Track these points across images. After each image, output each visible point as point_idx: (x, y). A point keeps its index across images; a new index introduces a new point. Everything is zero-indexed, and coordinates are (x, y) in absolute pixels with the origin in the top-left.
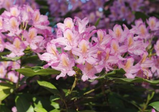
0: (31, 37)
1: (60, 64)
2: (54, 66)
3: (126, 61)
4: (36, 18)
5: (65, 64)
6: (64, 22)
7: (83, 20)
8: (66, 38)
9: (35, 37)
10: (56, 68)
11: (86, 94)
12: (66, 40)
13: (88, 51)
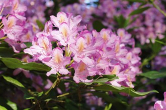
0: (9, 26)
1: (51, 60)
2: (45, 61)
3: (113, 68)
4: (15, 7)
5: (57, 61)
6: (58, 15)
7: (75, 18)
8: (62, 33)
9: (13, 26)
10: (47, 64)
11: (60, 97)
12: (61, 34)
13: (84, 50)
